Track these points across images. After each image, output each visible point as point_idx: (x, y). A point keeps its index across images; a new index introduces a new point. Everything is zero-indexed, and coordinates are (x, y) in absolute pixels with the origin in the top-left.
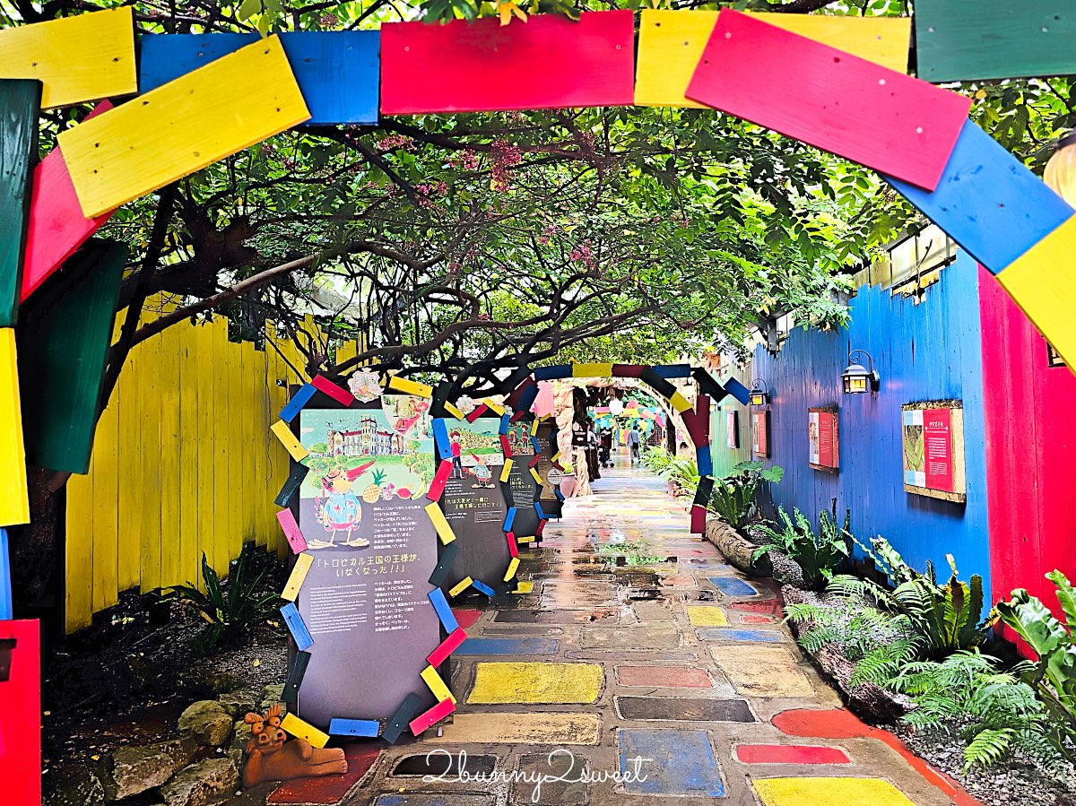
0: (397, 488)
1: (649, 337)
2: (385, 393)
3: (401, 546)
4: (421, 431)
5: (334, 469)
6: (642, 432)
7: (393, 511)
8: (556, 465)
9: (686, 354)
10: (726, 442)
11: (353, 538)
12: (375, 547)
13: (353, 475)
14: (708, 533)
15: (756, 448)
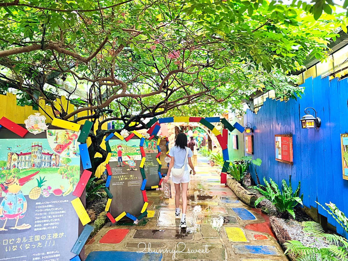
0: (53, 189)
1: (203, 107)
2: (49, 128)
3: (53, 228)
4: (72, 152)
5: (10, 178)
6: (199, 142)
7: (50, 204)
8: (168, 156)
9: (217, 114)
10: (232, 147)
11: (20, 224)
12: (35, 230)
13: (22, 181)
14: (228, 184)
15: (247, 150)
